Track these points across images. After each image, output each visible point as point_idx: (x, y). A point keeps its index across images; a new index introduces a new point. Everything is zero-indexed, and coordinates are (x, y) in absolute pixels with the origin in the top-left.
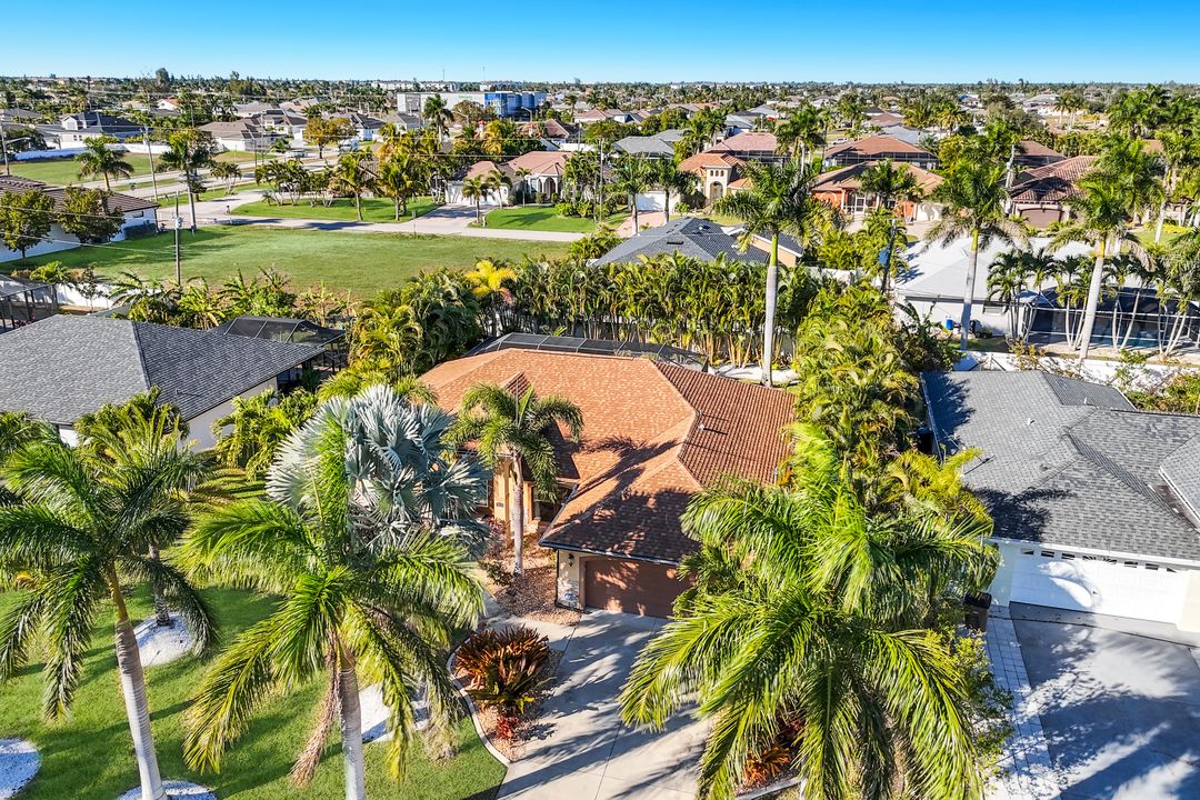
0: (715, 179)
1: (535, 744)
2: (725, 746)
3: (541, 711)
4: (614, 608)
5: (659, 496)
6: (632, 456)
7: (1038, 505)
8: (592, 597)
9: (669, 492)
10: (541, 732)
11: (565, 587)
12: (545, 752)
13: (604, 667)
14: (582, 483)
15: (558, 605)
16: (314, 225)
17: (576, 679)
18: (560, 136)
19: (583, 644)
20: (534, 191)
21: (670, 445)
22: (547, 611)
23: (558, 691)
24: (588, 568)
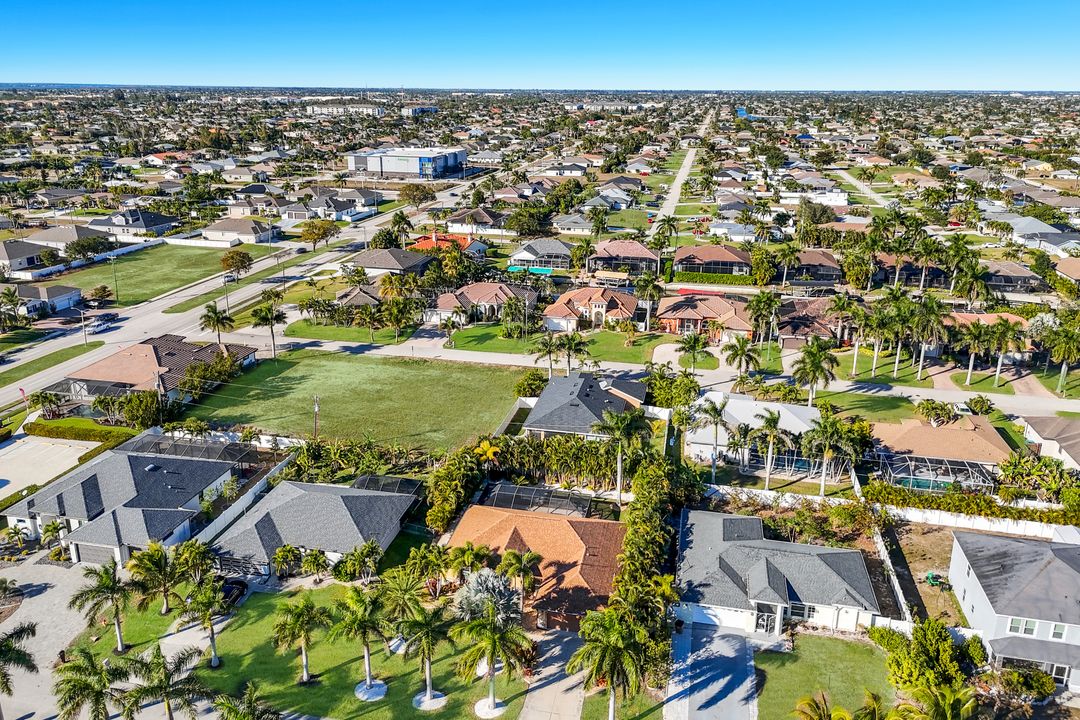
0: (597, 309)
1: (537, 677)
2: (591, 677)
3: (537, 667)
4: (558, 628)
5: (573, 589)
6: (562, 568)
7: (701, 589)
8: (549, 625)
9: (576, 587)
10: (538, 673)
11: (540, 622)
12: (540, 680)
13: (557, 651)
14: (543, 578)
15: (538, 628)
16: (346, 349)
17: (548, 655)
18: (486, 223)
19: (547, 643)
20: (481, 313)
21: (575, 564)
22: (534, 630)
23: (541, 659)
24: (548, 616)
